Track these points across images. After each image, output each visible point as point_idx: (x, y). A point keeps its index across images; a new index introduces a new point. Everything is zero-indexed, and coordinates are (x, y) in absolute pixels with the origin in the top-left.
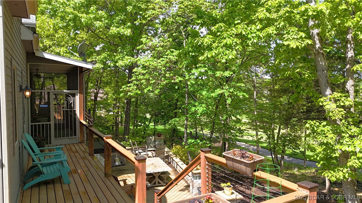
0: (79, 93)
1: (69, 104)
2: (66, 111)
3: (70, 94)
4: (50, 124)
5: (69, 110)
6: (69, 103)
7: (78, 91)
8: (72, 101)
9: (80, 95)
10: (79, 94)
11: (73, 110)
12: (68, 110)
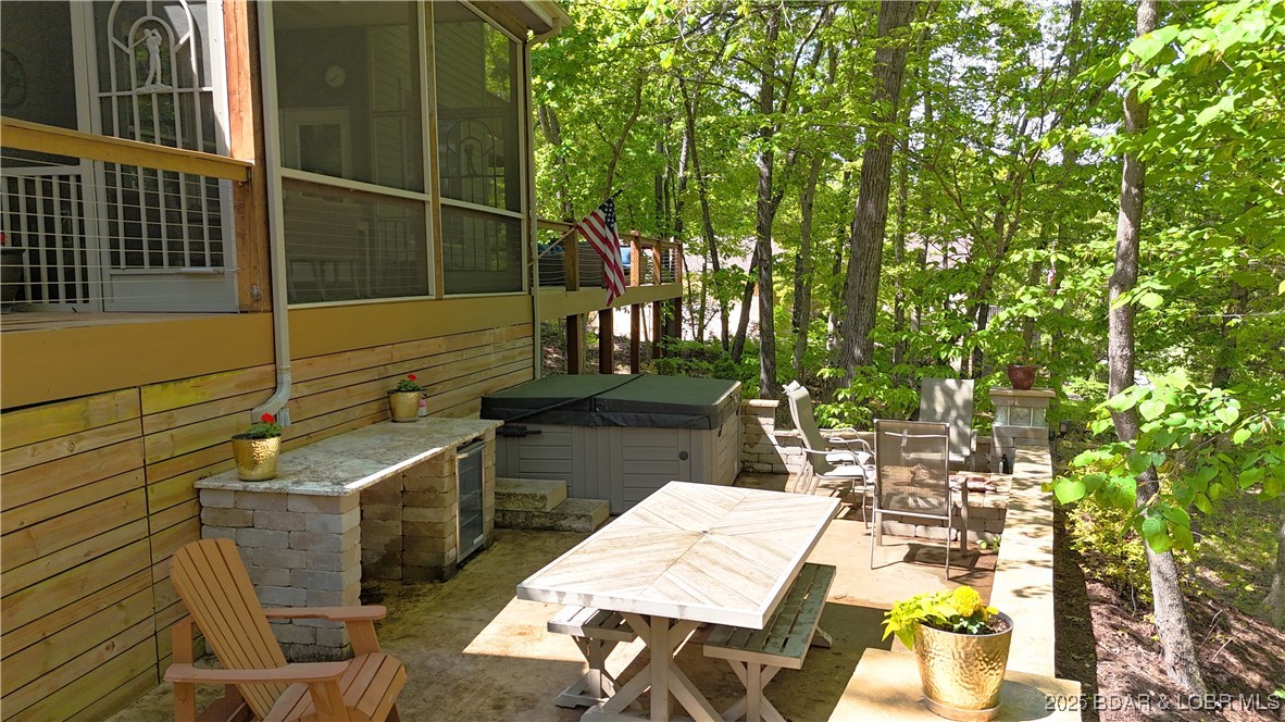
1: (173, 50)
2: (159, 95)
5: (175, 90)
6: (177, 42)
8: (191, 35)
11: (196, 89)
12: (165, 89)
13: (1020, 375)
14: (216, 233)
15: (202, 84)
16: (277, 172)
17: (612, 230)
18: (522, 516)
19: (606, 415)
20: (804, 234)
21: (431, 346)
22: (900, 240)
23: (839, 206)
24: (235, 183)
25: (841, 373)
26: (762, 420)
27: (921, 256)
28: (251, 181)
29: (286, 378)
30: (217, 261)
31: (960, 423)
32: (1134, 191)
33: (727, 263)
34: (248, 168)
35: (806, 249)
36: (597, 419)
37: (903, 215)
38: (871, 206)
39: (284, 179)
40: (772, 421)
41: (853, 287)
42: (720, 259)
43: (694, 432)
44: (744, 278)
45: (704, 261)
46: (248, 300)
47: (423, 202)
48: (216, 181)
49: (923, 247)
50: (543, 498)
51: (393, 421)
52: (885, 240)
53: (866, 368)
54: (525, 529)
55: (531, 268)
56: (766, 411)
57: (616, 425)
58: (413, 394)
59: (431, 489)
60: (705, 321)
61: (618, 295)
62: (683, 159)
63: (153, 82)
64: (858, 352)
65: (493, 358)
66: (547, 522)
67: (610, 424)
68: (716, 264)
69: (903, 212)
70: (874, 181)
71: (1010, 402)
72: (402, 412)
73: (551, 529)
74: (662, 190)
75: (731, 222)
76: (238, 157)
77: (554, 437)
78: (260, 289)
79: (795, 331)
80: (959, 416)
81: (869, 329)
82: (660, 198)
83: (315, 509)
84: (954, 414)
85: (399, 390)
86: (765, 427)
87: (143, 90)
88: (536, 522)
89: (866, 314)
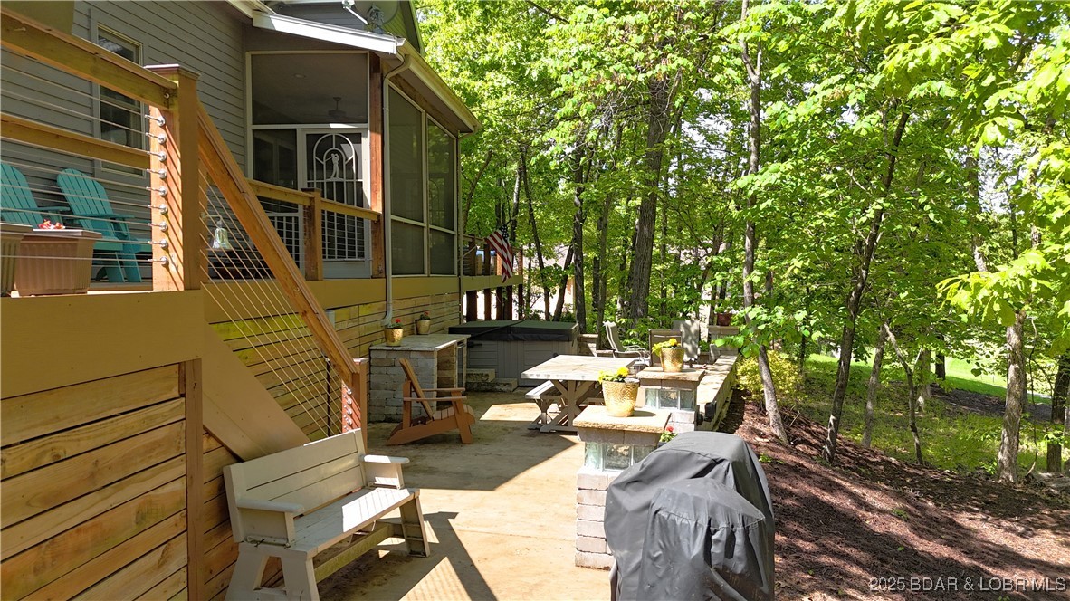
0: (371, 131)
1: (345, 163)
2: (337, 182)
3: (346, 135)
4: (296, 218)
5: (345, 180)
6: (346, 160)
7: (368, 126)
8: (353, 156)
9: (373, 134)
10: (369, 132)
11: (355, 180)
12: (341, 180)
13: (723, 318)
14: (361, 243)
15: (357, 178)
16: (390, 217)
17: (506, 241)
18: (476, 385)
19: (516, 335)
20: (602, 244)
21: (427, 300)
22: (664, 248)
23: (624, 225)
24: (373, 221)
25: (631, 321)
26: (590, 345)
27: (677, 258)
28: (379, 221)
29: (391, 307)
30: (361, 255)
31: (693, 342)
32: (751, 229)
33: (548, 263)
34: (379, 215)
35: (602, 254)
36: (511, 337)
37: (666, 234)
38: (645, 229)
39: (393, 221)
40: (595, 345)
41: (637, 274)
42: (544, 260)
43: (561, 343)
44: (561, 272)
45: (529, 261)
46: (376, 273)
47: (423, 227)
48: (362, 219)
49: (678, 253)
50: (487, 375)
51: (418, 334)
52: (654, 248)
53: (644, 319)
54: (477, 391)
55: (459, 263)
56: (592, 340)
57: (521, 340)
58: (428, 321)
59: (448, 361)
60: (531, 304)
61: (509, 277)
62: (516, 190)
63: (335, 176)
64: (639, 310)
65: (446, 310)
66: (489, 388)
67: (517, 339)
68: (541, 264)
69: (665, 232)
70: (647, 213)
71: (718, 332)
72: (422, 330)
73: (491, 391)
74: (500, 210)
75: (552, 234)
76: (374, 210)
77: (488, 346)
78: (381, 268)
79: (595, 311)
80: (693, 339)
81: (646, 296)
82: (499, 217)
83: (423, 357)
84: (690, 338)
85: (421, 319)
86: (591, 349)
87: (330, 180)
88: (483, 388)
89: (644, 289)
